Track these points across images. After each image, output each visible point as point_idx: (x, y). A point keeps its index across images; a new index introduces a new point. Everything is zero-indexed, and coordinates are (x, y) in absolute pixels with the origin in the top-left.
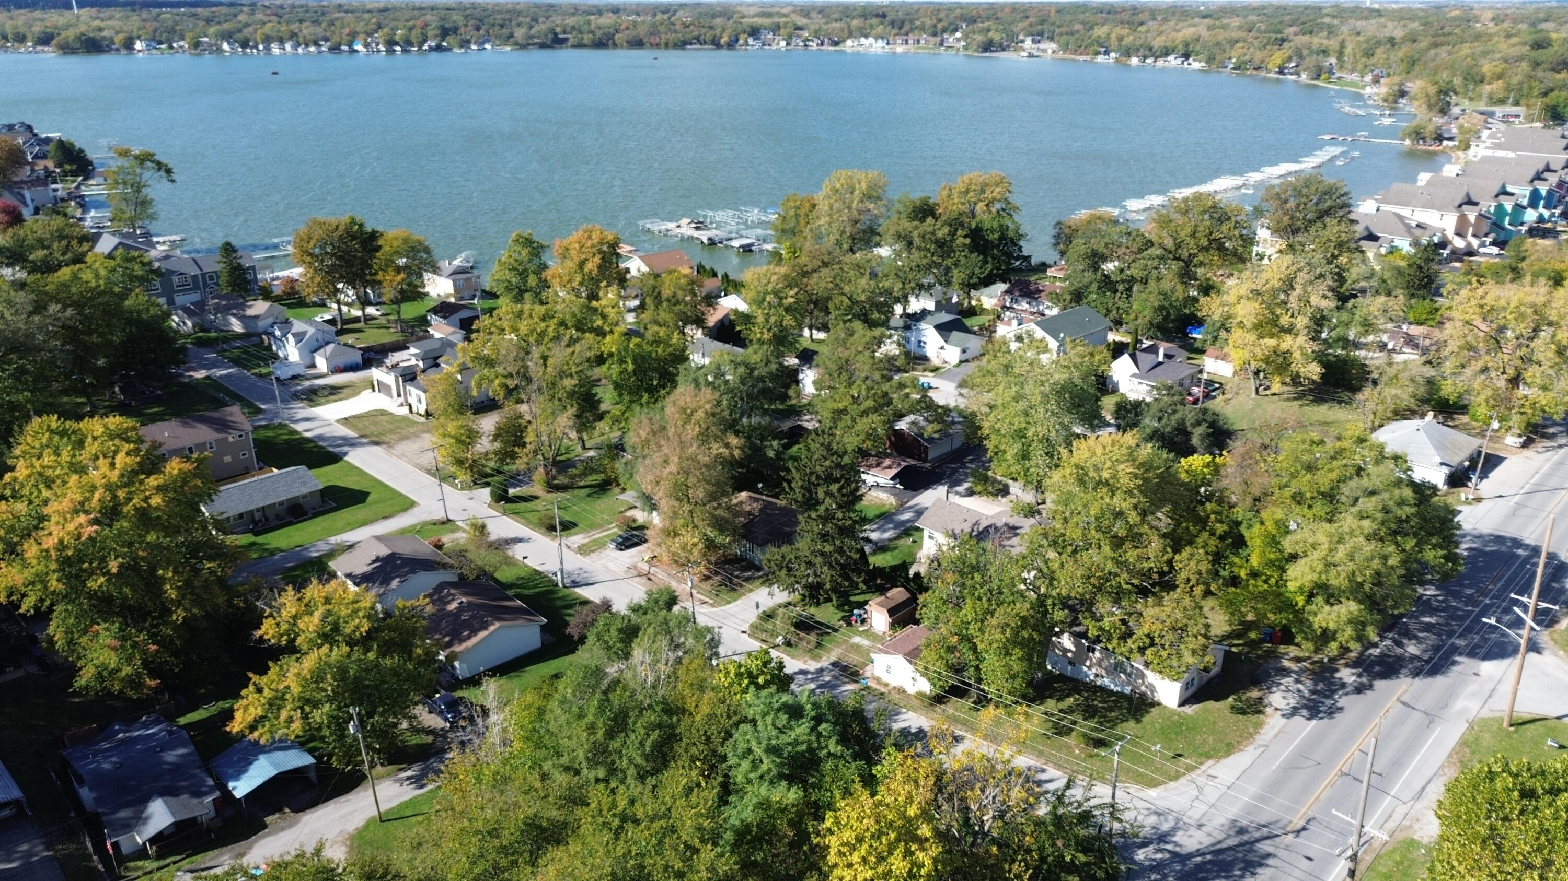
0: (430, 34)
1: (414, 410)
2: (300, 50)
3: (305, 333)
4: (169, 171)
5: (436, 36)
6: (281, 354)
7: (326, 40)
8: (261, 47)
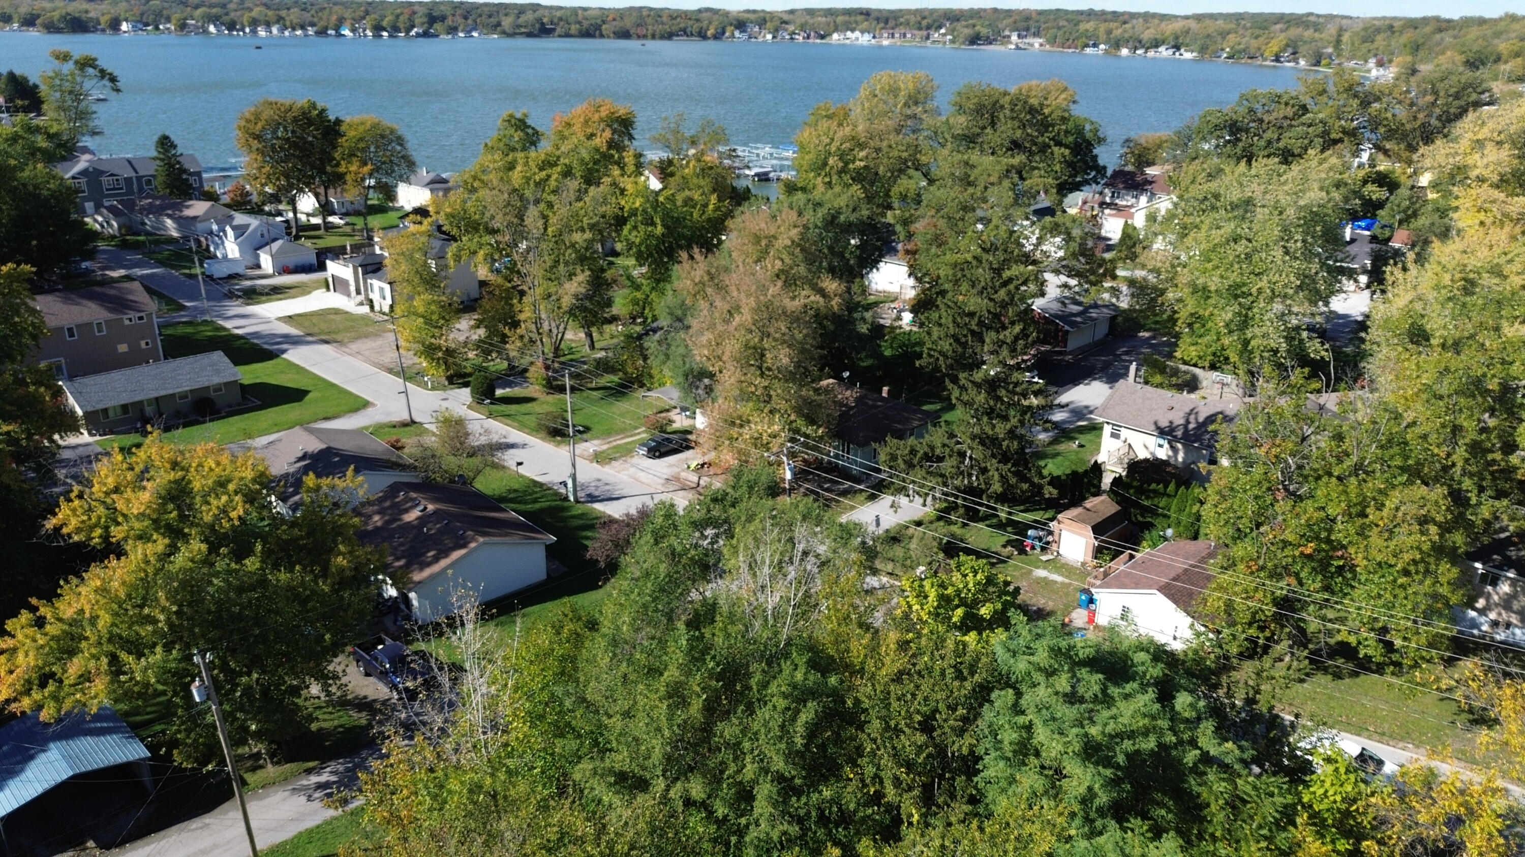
0: (417, 21)
1: (377, 308)
2: (287, 33)
3: (248, 226)
4: (113, 79)
5: (423, 24)
6: (219, 255)
7: (313, 25)
8: (247, 30)
